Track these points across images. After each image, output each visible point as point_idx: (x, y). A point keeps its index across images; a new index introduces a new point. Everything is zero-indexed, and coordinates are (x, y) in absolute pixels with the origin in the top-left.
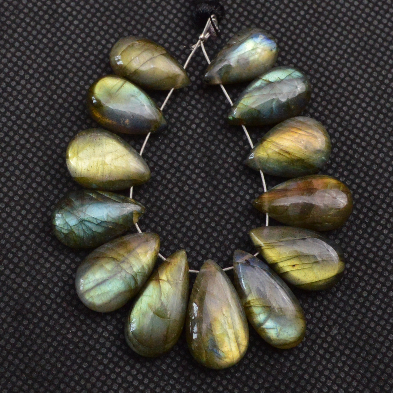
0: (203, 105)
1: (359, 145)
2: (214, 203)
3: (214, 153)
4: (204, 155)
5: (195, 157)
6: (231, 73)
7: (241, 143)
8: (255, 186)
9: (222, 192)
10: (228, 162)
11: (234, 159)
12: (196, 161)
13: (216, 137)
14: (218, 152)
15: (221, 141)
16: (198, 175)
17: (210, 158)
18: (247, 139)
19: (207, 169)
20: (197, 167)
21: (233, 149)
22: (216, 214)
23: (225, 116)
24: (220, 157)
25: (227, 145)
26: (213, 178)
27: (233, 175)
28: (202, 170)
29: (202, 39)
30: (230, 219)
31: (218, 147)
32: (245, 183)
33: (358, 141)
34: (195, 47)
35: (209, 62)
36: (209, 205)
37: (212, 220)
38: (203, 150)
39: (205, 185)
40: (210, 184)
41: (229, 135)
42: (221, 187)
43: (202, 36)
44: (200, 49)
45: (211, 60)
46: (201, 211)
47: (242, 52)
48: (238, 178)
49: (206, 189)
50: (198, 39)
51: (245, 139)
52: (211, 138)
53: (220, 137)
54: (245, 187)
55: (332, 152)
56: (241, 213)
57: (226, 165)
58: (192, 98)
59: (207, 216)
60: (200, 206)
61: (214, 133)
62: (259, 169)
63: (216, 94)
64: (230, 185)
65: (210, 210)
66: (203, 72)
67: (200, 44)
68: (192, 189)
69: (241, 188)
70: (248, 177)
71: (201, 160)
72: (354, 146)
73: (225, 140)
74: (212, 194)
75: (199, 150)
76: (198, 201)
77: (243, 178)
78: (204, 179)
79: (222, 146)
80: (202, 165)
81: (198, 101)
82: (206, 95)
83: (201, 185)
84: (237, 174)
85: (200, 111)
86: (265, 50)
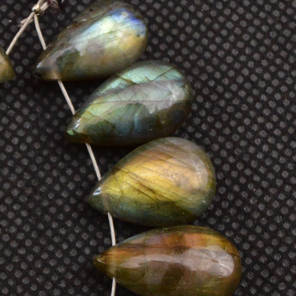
0: (32, 111)
1: (258, 185)
2: (37, 257)
3: (42, 182)
4: (28, 184)
5: (14, 186)
6: (75, 66)
7: (83, 170)
8: (99, 235)
9: (50, 241)
10: (61, 198)
11: (72, 194)
12: (15, 192)
13: (46, 159)
14: (49, 181)
15: (54, 166)
16: (17, 214)
17: (35, 190)
18: (92, 165)
19: (31, 206)
20: (16, 201)
21: (70, 179)
22: (39, 272)
23: (62, 128)
24: (50, 189)
25: (63, 172)
26: (39, 220)
27: (68, 216)
28: (24, 207)
29: (36, 12)
30: (59, 281)
31: (48, 174)
32: (84, 229)
33: (256, 178)
34: (25, 23)
35: (44, 47)
36: (30, 258)
37: (33, 281)
38: (27, 176)
39: (27, 228)
40: (34, 228)
41: (67, 157)
42: (49, 233)
43: (36, 7)
44: (32, 25)
45: (47, 43)
46: (17, 267)
47: (95, 35)
48: (76, 222)
49: (28, 236)
50: (30, 11)
51: (89, 164)
52: (39, 160)
53: (53, 159)
54: (85, 236)
55: (217, 193)
56: (76, 274)
57: (60, 202)
58: (16, 98)
59: (25, 274)
60: (16, 260)
61: (45, 153)
62: (107, 212)
63: (52, 95)
64: (63, 232)
65: (31, 266)
66: (35, 61)
67: (33, 18)
68: (6, 233)
69: (78, 237)
70: (90, 221)
71: (22, 192)
72: (250, 186)
73: (61, 164)
74: (36, 242)
75: (20, 177)
76: (14, 252)
77: (83, 222)
78: (25, 220)
79: (55, 173)
80: (23, 199)
81: (24, 104)
82: (37, 96)
83: (20, 229)
84: (74, 215)
85: (26, 119)
86: (130, 35)
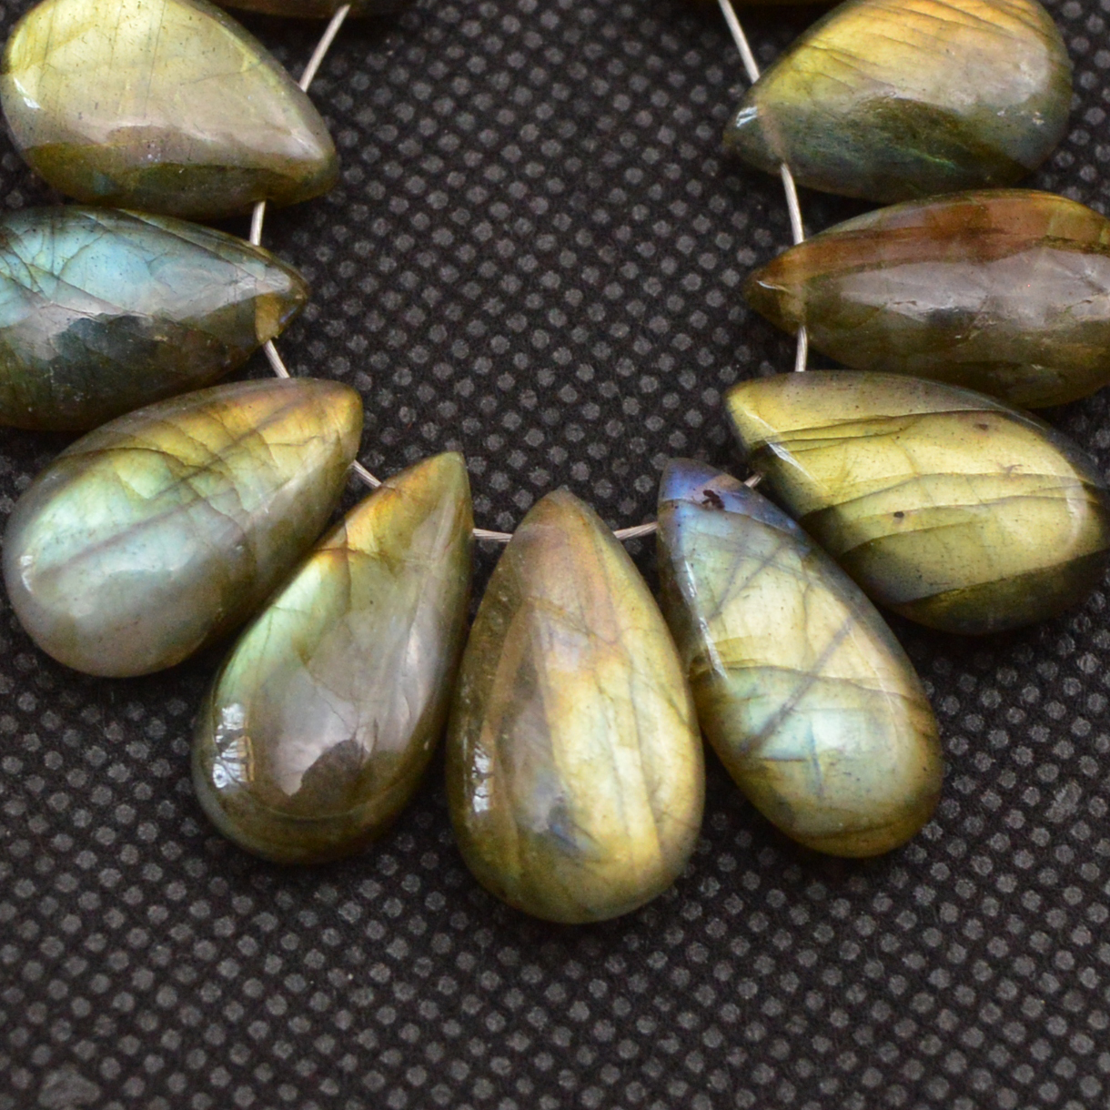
2: (592, 294)
3: (604, 104)
4: (563, 111)
5: (525, 115)
7: (715, 74)
8: (762, 236)
9: (629, 253)
10: (657, 144)
11: (684, 132)
12: (530, 132)
13: (614, 48)
14: (622, 102)
15: (635, 65)
16: (535, 186)
17: (586, 125)
18: (740, 64)
19: (573, 164)
20: (532, 152)
21: (680, 96)
22: (600, 333)
24: (626, 121)
25: (659, 80)
26: (597, 198)
27: (676, 190)
28: (554, 167)
30: (654, 355)
31: (621, 84)
32: (722, 222)
36: (573, 296)
37: (582, 353)
38: (561, 92)
39: (564, 221)
40: (582, 220)
41: (668, 41)
42: (624, 233)
46: (537, 318)
48: (699, 205)
49: (565, 240)
51: (731, 60)
52: (593, 50)
53: (632, 48)
54: (723, 240)
56: (701, 337)
57: (652, 155)
59: (561, 338)
60: (534, 301)
61: (609, 32)
62: (778, 163)
64: (662, 228)
65: (576, 316)
68: (505, 234)
69: (704, 242)
70: (737, 202)
71: (548, 131)
73: (654, 61)
74: (587, 257)
75: (542, 93)
76: (529, 281)
77: (719, 203)
78: (557, 202)
79: (638, 83)
80: (552, 148)
83: (542, 224)
84: (694, 187)
